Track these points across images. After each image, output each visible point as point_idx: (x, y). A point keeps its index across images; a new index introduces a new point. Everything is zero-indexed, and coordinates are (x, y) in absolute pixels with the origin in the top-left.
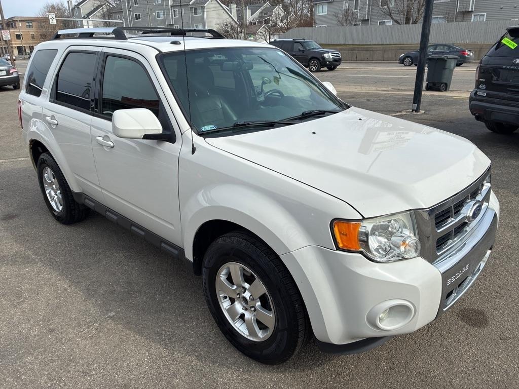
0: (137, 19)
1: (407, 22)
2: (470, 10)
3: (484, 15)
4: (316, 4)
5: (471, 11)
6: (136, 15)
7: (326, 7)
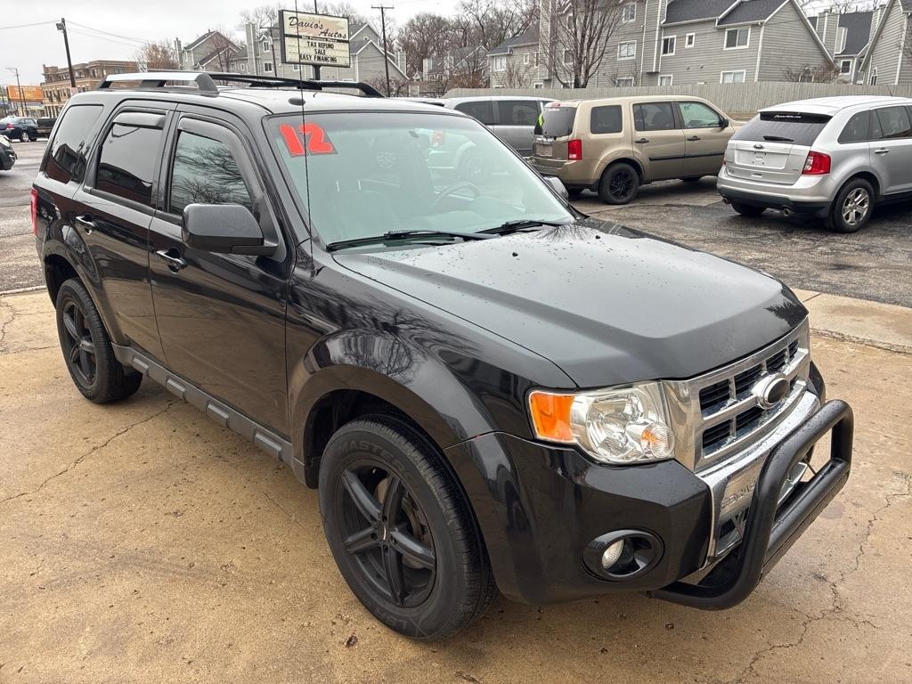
0: (266, 70)
1: (577, 85)
2: (654, 71)
3: (670, 78)
4: (493, 57)
5: (657, 73)
6: (266, 65)
7: (504, 61)
